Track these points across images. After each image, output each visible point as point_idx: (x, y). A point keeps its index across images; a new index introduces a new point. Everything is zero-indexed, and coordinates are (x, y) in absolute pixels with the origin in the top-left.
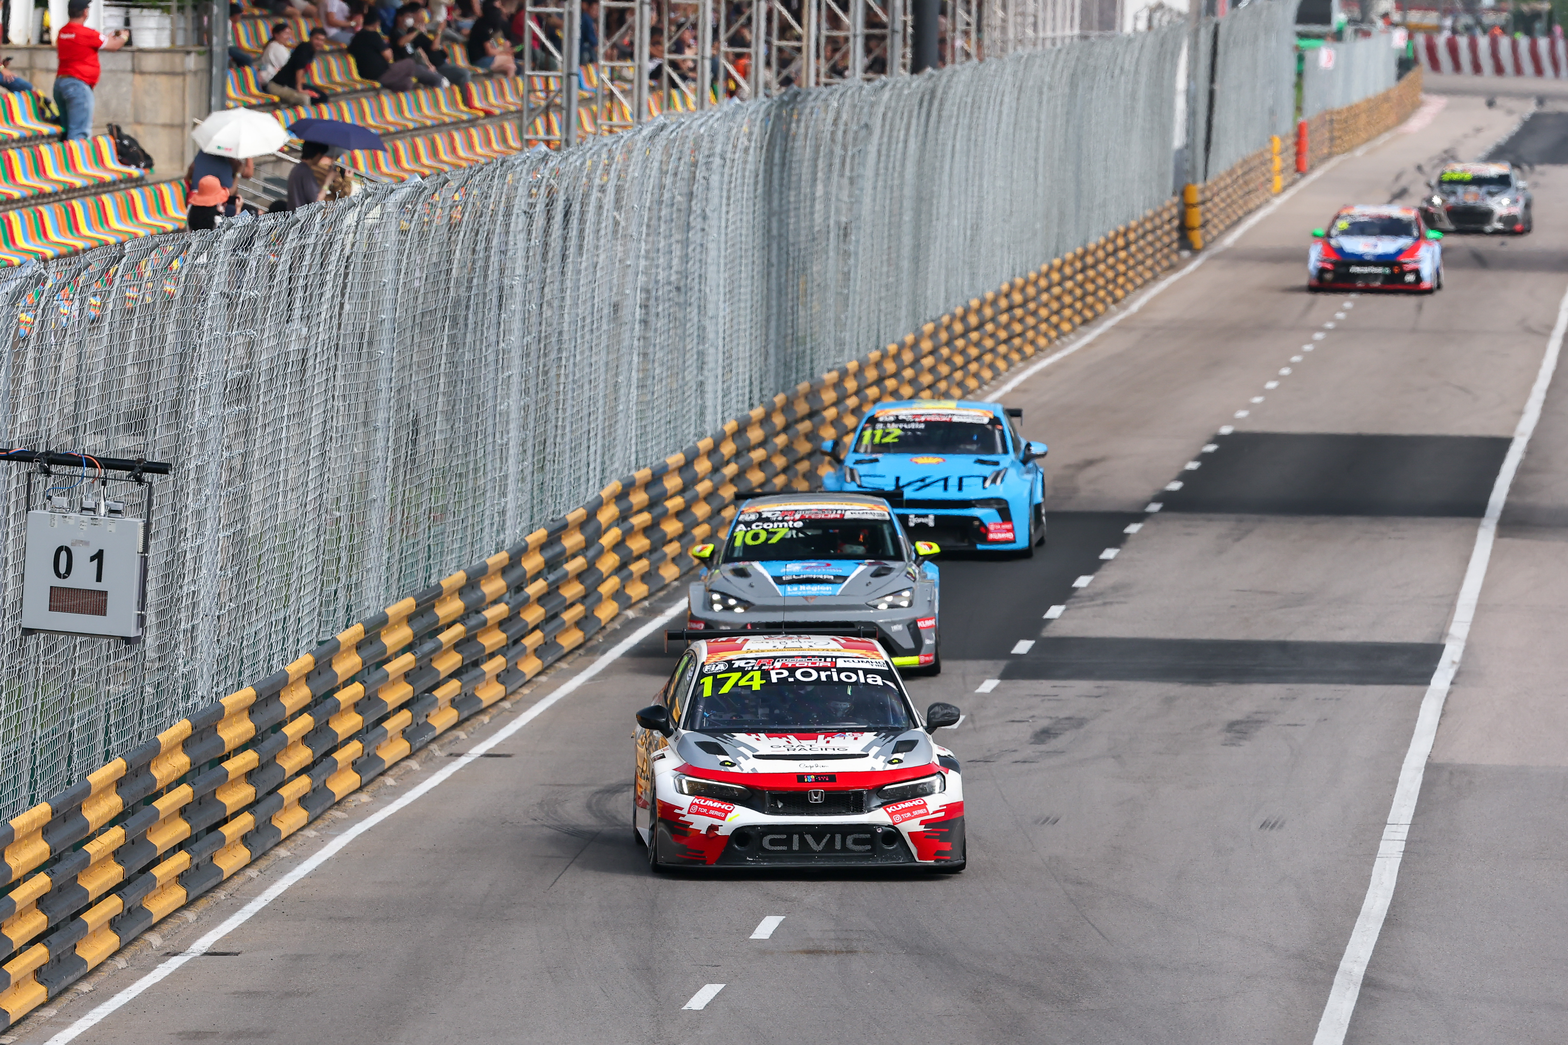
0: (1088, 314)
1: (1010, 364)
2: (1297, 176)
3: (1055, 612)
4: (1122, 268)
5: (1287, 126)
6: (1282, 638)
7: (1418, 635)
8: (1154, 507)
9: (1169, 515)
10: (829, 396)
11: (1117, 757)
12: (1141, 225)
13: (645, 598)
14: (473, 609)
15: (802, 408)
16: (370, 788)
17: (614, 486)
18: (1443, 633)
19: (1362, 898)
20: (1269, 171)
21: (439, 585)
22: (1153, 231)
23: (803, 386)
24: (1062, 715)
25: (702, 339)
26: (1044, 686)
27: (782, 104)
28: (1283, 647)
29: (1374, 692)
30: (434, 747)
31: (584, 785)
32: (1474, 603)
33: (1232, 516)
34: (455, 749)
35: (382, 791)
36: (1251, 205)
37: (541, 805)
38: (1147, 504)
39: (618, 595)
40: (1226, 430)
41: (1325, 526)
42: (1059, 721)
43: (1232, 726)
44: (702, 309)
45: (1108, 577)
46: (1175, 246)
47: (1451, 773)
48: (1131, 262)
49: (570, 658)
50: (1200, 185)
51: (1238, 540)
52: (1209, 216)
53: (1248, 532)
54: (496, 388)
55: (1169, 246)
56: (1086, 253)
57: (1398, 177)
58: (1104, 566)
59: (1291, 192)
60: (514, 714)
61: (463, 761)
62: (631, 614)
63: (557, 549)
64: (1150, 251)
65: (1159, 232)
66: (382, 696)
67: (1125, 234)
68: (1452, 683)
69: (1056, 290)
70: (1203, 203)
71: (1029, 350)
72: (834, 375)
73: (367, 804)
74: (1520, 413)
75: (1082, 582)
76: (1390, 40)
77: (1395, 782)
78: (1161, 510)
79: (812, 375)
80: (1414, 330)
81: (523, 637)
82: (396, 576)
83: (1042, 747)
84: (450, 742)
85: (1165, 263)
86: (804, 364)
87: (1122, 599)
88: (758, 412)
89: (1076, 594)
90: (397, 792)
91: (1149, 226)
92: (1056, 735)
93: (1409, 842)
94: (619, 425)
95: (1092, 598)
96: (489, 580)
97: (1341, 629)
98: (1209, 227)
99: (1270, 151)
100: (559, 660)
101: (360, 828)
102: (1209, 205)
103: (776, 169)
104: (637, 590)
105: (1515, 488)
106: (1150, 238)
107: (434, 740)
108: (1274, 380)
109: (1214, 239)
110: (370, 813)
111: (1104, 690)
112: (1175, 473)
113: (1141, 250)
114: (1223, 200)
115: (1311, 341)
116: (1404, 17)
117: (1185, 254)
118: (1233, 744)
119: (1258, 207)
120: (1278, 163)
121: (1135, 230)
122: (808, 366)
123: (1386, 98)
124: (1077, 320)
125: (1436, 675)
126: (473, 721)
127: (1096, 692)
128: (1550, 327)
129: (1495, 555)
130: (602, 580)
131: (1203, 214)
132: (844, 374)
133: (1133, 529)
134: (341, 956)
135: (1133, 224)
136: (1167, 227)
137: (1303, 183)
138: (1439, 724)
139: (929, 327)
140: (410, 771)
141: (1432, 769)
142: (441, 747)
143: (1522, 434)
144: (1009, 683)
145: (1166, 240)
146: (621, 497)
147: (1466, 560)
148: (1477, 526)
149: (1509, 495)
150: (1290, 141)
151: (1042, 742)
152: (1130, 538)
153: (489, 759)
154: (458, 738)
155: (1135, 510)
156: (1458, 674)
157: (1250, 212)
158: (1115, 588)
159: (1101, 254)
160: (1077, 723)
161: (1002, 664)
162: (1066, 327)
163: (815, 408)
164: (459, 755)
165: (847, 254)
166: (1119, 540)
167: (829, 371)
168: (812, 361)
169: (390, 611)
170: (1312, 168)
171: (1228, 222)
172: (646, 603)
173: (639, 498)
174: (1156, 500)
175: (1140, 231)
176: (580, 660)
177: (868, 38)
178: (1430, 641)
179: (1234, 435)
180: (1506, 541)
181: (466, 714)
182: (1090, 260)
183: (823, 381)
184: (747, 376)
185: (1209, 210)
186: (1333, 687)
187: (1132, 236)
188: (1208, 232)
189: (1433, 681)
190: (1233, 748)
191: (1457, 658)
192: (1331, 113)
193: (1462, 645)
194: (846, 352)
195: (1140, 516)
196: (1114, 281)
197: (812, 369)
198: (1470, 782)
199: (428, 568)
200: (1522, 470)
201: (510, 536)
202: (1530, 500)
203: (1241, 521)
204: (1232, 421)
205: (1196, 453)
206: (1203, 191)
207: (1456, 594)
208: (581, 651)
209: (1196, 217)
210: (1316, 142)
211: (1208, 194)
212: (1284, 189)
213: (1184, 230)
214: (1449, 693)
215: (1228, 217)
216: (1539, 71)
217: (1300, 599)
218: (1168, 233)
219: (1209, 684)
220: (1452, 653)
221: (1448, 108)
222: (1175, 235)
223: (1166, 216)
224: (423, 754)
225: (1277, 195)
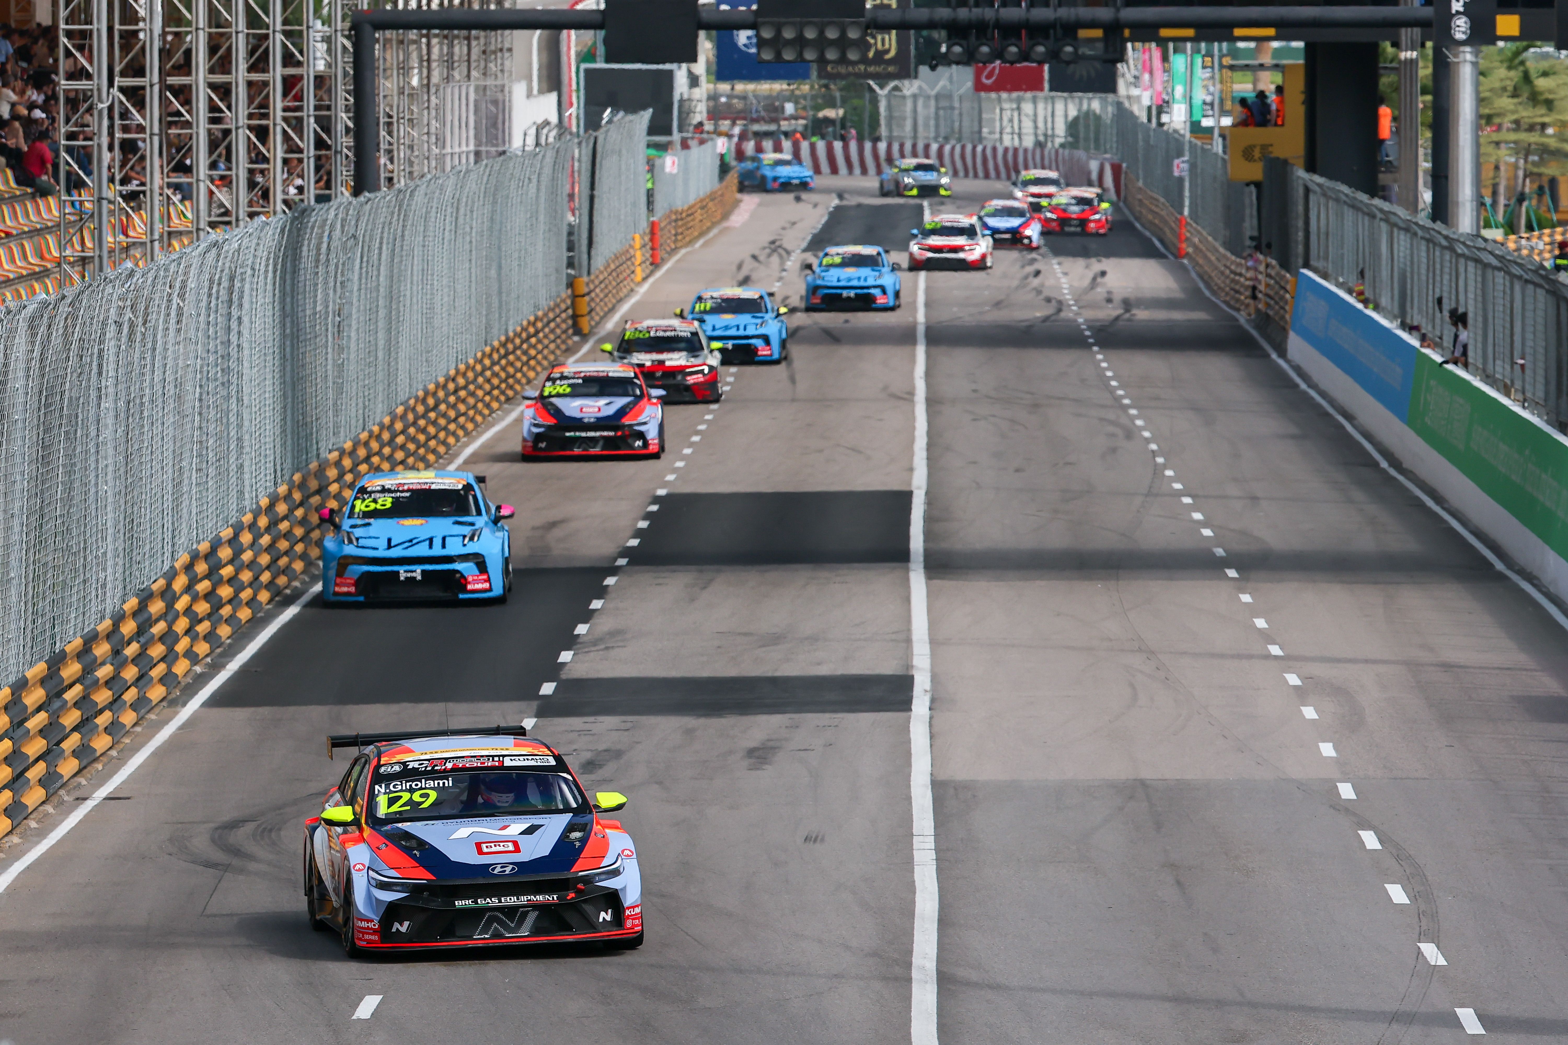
0: (510, 393)
1: (458, 439)
2: (651, 268)
3: (566, 656)
4: (533, 352)
5: (644, 225)
6: (770, 674)
7: (888, 667)
8: (622, 562)
9: (637, 568)
10: (332, 473)
11: (660, 783)
12: (546, 315)
13: (207, 656)
14: (88, 670)
15: (313, 484)
16: (18, 830)
17: (183, 558)
18: (909, 666)
19: (913, 902)
20: (633, 264)
21: (63, 651)
22: (554, 320)
23: (313, 465)
24: (601, 747)
25: (240, 426)
26: (576, 722)
27: (294, 219)
28: (774, 682)
29: (865, 719)
30: (62, 792)
31: (204, 822)
32: (926, 638)
33: (693, 567)
34: (78, 794)
35: (29, 833)
36: (622, 295)
37: (171, 840)
38: (615, 560)
39: (189, 654)
40: (661, 492)
41: (775, 574)
42: (599, 753)
43: (751, 753)
44: (240, 400)
45: (604, 624)
46: (570, 331)
47: (956, 789)
48: (540, 347)
49: (157, 710)
50: (585, 279)
51: (705, 588)
52: (593, 305)
53: (711, 581)
54: (97, 476)
55: (565, 332)
56: (508, 340)
57: (740, 267)
58: (596, 614)
59: (651, 280)
60: (122, 761)
61: (89, 805)
62: (198, 669)
63: (146, 616)
64: (552, 337)
65: (558, 320)
66: (24, 750)
67: (534, 324)
68: (930, 709)
69: (488, 373)
70: (588, 294)
71: (470, 426)
72: (335, 454)
73: (18, 845)
74: (911, 470)
75: (581, 629)
76: (715, 146)
77: (909, 798)
78: (628, 564)
79: (318, 455)
80: (793, 400)
81: (122, 694)
82: (30, 645)
83: (593, 777)
84: (75, 788)
85: (563, 347)
86: (311, 445)
87: (621, 644)
88: (282, 489)
89: (580, 640)
90: (42, 834)
91: (551, 315)
92: (601, 766)
93: (937, 850)
94: (184, 505)
95: (595, 643)
96: (98, 644)
97: (819, 664)
98: (593, 314)
99: (631, 247)
100: (148, 712)
101: (18, 867)
102: (593, 295)
103: (288, 277)
104: (202, 648)
105: (928, 535)
106: (552, 325)
107: (63, 786)
108: (689, 447)
109: (598, 324)
110: (23, 853)
111: (629, 725)
112: (630, 532)
113: (546, 336)
114: (602, 291)
115: (710, 412)
116: (716, 125)
117: (576, 338)
118: (758, 769)
119: (627, 296)
120: (639, 257)
121: (541, 320)
122: (315, 447)
123: (712, 197)
124: (503, 398)
125: (915, 702)
126: (89, 768)
127: (624, 726)
128: (911, 393)
129: (931, 595)
130: (177, 640)
131: (589, 304)
132: (342, 452)
133: (610, 581)
134: (37, 981)
135: (540, 313)
136: (564, 315)
137: (659, 274)
138: (931, 746)
139: (400, 410)
140: (47, 815)
141: (938, 786)
142: (68, 793)
143: (919, 488)
144: (546, 721)
145: (564, 326)
146: (189, 568)
147: (907, 600)
148: (907, 570)
149: (925, 541)
150: (647, 238)
151: (591, 772)
152: (610, 589)
153: (113, 802)
154: (80, 784)
155: (606, 565)
156: (933, 700)
157: (620, 301)
158: (613, 634)
159: (518, 341)
160: (618, 754)
161: (534, 704)
162: (495, 405)
163: (324, 484)
164: (85, 799)
165: (341, 349)
166: (601, 592)
167: (330, 451)
168: (317, 443)
169: (29, 674)
170: (664, 261)
171: (606, 309)
172: (209, 660)
173: (201, 568)
174: (622, 555)
175: (545, 320)
176: (166, 711)
177: (318, 158)
178: (899, 672)
179: (669, 496)
180: (937, 582)
181: (85, 763)
182: (510, 346)
183: (327, 461)
184: (272, 458)
185: (592, 300)
186: (828, 715)
187: (539, 325)
188: (592, 318)
189: (913, 707)
190: (758, 772)
191: (928, 687)
192: (676, 213)
193: (929, 675)
194: (342, 434)
195: (613, 571)
196: (526, 363)
197: (318, 449)
198: (974, 796)
199: (53, 636)
200: (929, 519)
201: (110, 605)
202: (944, 545)
203: (701, 571)
204: (665, 484)
205: (642, 513)
206: (587, 284)
207: (909, 630)
208: (164, 704)
209: (583, 306)
210: (666, 237)
211: (592, 286)
212: (645, 279)
213: (575, 317)
214: (931, 718)
215: (606, 304)
216: (834, 170)
217: (776, 639)
218: (564, 321)
219: (720, 716)
220: (922, 683)
221: (760, 205)
222: (570, 322)
223: (563, 306)
224: (55, 799)
225: (639, 284)
